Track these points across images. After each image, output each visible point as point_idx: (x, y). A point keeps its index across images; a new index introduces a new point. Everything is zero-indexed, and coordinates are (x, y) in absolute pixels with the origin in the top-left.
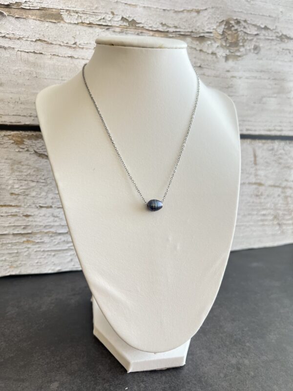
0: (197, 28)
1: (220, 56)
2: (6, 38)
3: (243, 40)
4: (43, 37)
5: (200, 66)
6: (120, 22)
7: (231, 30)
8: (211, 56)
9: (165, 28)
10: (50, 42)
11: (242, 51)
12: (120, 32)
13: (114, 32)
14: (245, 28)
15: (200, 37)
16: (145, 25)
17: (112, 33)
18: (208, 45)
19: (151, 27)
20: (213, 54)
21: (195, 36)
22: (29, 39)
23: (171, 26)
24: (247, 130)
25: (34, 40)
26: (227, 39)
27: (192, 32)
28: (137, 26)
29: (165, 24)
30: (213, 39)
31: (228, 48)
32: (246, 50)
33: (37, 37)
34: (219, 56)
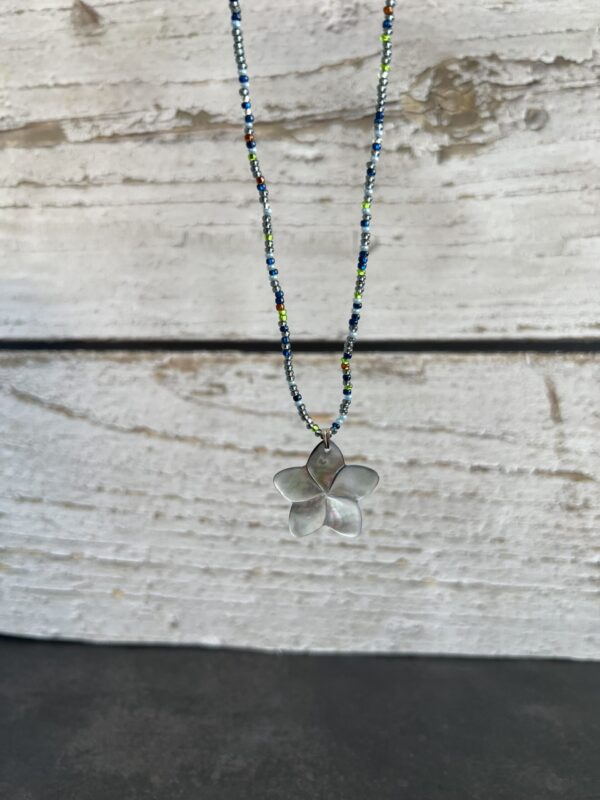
0: (355, 100)
1: (423, 152)
3: (489, 104)
4: (30, 176)
6: (173, 121)
7: (451, 87)
8: (396, 156)
9: (277, 113)
10: (41, 182)
11: (490, 132)
12: (174, 142)
14: (492, 73)
15: (365, 116)
17: (158, 145)
18: (388, 131)
20: (403, 149)
21: (353, 118)
22: (6, 184)
23: (291, 107)
24: (521, 328)
25: (15, 183)
26: (442, 109)
27: (344, 110)
28: (212, 121)
29: (277, 106)
30: (402, 116)
31: (441, 129)
32: (501, 126)
33: (21, 176)
34: (418, 153)
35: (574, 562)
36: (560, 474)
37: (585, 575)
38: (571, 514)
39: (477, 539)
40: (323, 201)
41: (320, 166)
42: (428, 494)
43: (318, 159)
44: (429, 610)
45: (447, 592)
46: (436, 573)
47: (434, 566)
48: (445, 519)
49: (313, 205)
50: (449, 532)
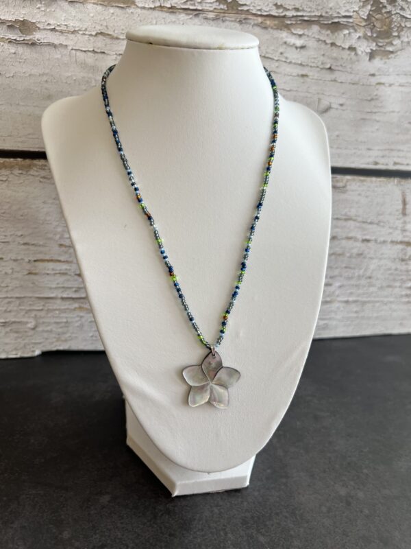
0: (328, 10)
1: (362, 52)
2: (57, 31)
3: (398, 28)
4: (106, 29)
5: (330, 68)
6: (215, 4)
7: (381, 13)
8: (348, 52)
9: (281, 10)
10: (115, 35)
11: (396, 45)
12: (213, 20)
13: (206, 18)
14: (402, 9)
15: (333, 23)
16: (252, 8)
17: (203, 20)
18: (345, 35)
19: (260, 10)
20: (351, 49)
21: (326, 22)
22: (87, 33)
23: (290, 8)
24: (395, 164)
25: (94, 33)
26: (374, 26)
27: (321, 16)
28: (240, 9)
29: (281, 5)
30: (353, 27)
31: (374, 39)
32: (402, 42)
33: (99, 28)
34: (360, 53)
35: (400, 287)
36: (401, 242)
37: (404, 293)
38: (403, 263)
39: (359, 277)
40: (303, 76)
41: (303, 52)
42: (340, 255)
43: (303, 47)
44: (333, 315)
45: (342, 305)
46: (338, 296)
47: (337, 293)
48: (346, 267)
49: (297, 78)
50: (347, 274)
